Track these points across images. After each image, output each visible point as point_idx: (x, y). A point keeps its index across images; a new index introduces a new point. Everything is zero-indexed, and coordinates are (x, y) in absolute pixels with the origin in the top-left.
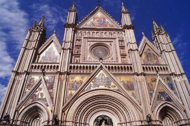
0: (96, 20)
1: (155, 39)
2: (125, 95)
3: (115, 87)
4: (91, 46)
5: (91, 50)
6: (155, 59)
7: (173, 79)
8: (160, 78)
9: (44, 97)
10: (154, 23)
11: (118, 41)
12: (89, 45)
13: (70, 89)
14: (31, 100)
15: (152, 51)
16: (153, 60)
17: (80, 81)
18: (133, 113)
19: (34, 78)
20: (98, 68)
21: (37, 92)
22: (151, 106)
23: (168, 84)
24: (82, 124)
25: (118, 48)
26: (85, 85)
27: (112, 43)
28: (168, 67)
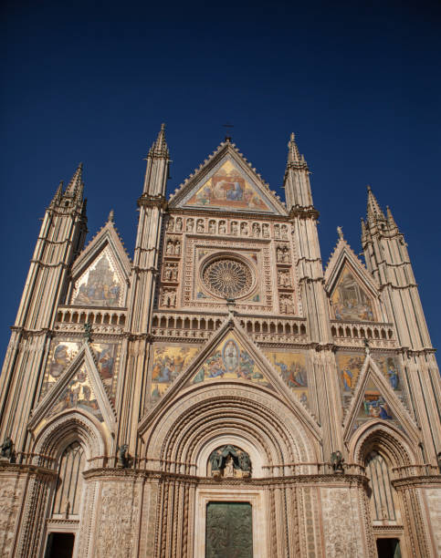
0: (219, 185)
1: (370, 247)
2: (284, 400)
3: (261, 377)
4: (206, 261)
5: (205, 270)
6: (363, 305)
7: (403, 363)
8: (372, 361)
9: (92, 398)
10: (372, 200)
11: (274, 250)
12: (200, 258)
13: (155, 380)
14: (61, 404)
15: (357, 283)
16: (360, 307)
17: (179, 358)
18: (301, 446)
19: (64, 347)
20: (222, 326)
21: (74, 383)
22: (343, 430)
23: (390, 375)
24: (180, 465)
25: (273, 269)
26: (189, 371)
27: (258, 254)
28: (394, 329)
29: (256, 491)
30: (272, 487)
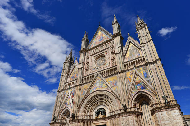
0: (97, 39)
2: (111, 92)
3: (105, 86)
4: (95, 60)
6: (137, 53)
8: (136, 71)
9: (70, 103)
11: (111, 49)
13: (82, 95)
15: (134, 47)
17: (87, 87)
18: (115, 104)
19: (66, 93)
20: (95, 76)
21: (67, 100)
22: (127, 97)
23: (144, 73)
24: (88, 116)
25: (110, 54)
26: (88, 90)
27: (107, 52)
29: (107, 121)
30: (110, 119)
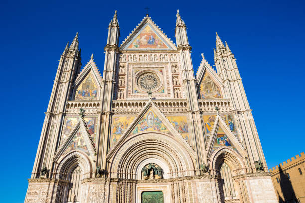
0: (143, 37)
1: (218, 62)
2: (177, 140)
3: (166, 129)
4: (138, 75)
5: (138, 79)
7: (236, 118)
8: (220, 118)
9: (84, 144)
10: (218, 39)
11: (171, 67)
12: (135, 74)
13: (114, 134)
14: (70, 148)
15: (212, 80)
16: (214, 91)
17: (126, 123)
18: (186, 162)
19: (71, 121)
20: (146, 106)
21: (76, 138)
22: (207, 152)
23: (229, 124)
24: (128, 174)
25: (170, 76)
26: (131, 128)
28: (230, 102)
29: (165, 185)
30: (172, 183)
